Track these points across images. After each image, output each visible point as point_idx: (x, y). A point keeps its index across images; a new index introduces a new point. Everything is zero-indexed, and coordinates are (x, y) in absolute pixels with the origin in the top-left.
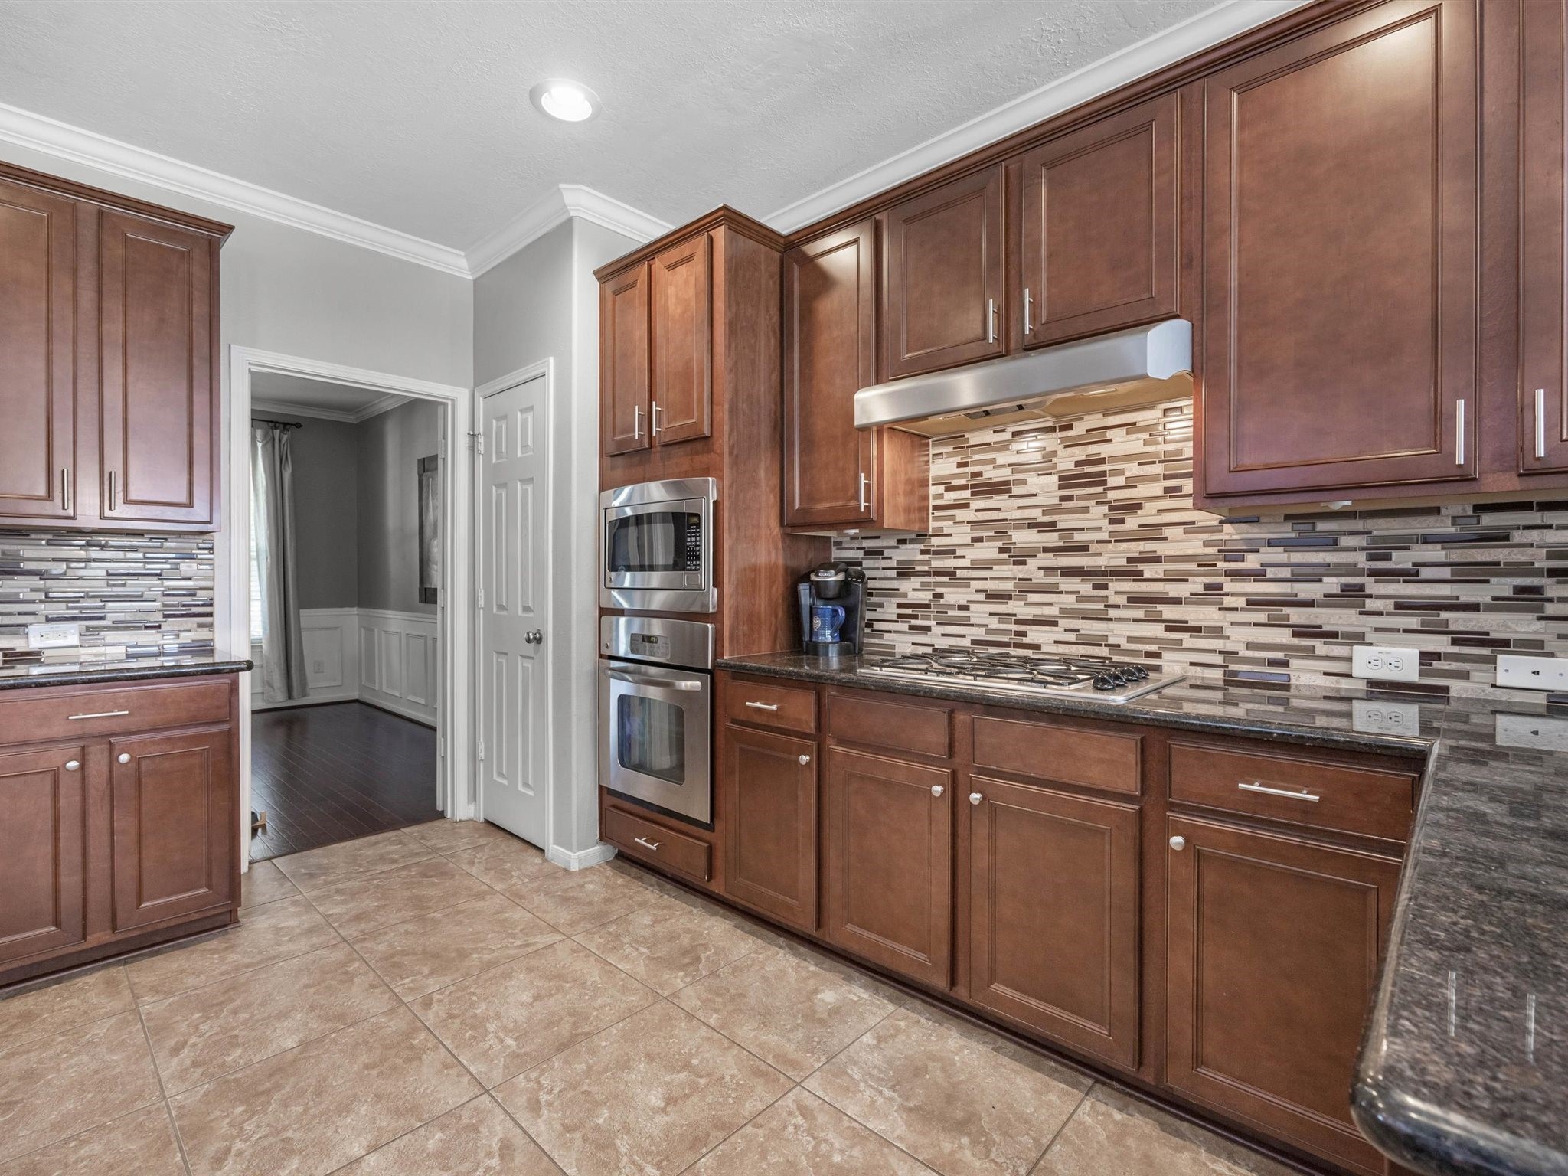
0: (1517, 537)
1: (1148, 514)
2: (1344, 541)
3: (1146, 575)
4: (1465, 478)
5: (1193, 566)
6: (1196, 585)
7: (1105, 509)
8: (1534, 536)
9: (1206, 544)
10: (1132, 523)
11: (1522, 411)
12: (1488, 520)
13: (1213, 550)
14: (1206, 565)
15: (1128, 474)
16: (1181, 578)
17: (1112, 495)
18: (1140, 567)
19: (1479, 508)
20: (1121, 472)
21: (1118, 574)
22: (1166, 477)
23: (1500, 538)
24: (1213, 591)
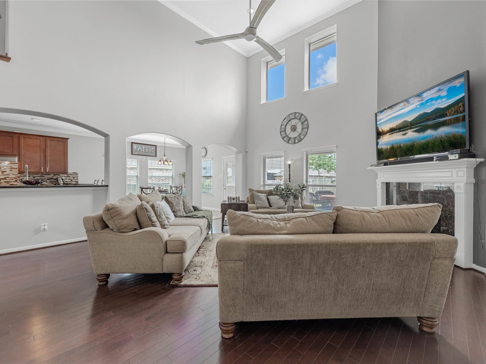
0: (45, 177)
1: (7, 173)
2: (31, 176)
3: (7, 179)
4: (42, 172)
5: (14, 178)
6: (14, 180)
7: (1, 172)
8: (46, 177)
9: (16, 176)
10: (5, 173)
11: (46, 169)
12: (43, 175)
13: (16, 177)
14: (15, 178)
15: (4, 168)
16: (12, 179)
17: (2, 170)
18: (6, 178)
19: (42, 174)
20: (3, 168)
21: (3, 179)
22: (10, 169)
23: (44, 177)
24: (16, 181)
